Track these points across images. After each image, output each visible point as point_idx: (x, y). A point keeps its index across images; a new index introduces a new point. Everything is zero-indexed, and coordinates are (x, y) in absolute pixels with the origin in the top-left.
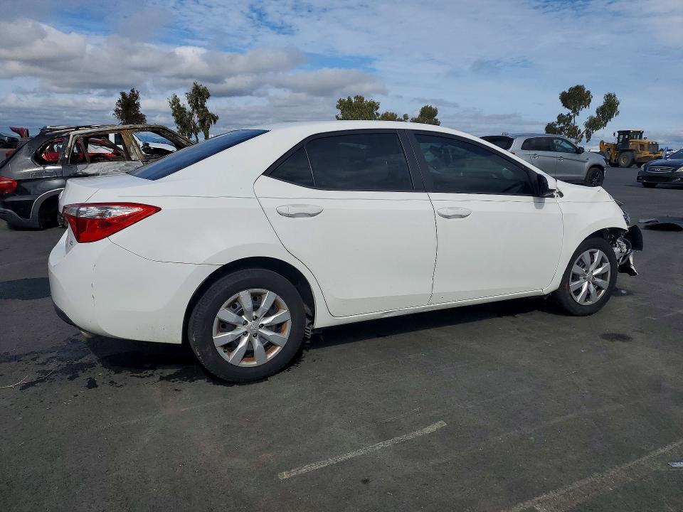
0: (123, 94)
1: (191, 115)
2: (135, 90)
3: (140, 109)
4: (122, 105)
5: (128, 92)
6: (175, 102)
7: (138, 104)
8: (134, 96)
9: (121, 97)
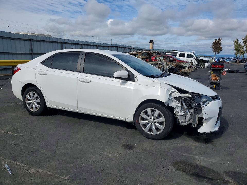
0: (216, 40)
1: (243, 47)
2: (220, 38)
3: (221, 45)
4: (214, 44)
5: (217, 39)
6: (237, 42)
7: (221, 43)
8: (220, 40)
9: (214, 41)
